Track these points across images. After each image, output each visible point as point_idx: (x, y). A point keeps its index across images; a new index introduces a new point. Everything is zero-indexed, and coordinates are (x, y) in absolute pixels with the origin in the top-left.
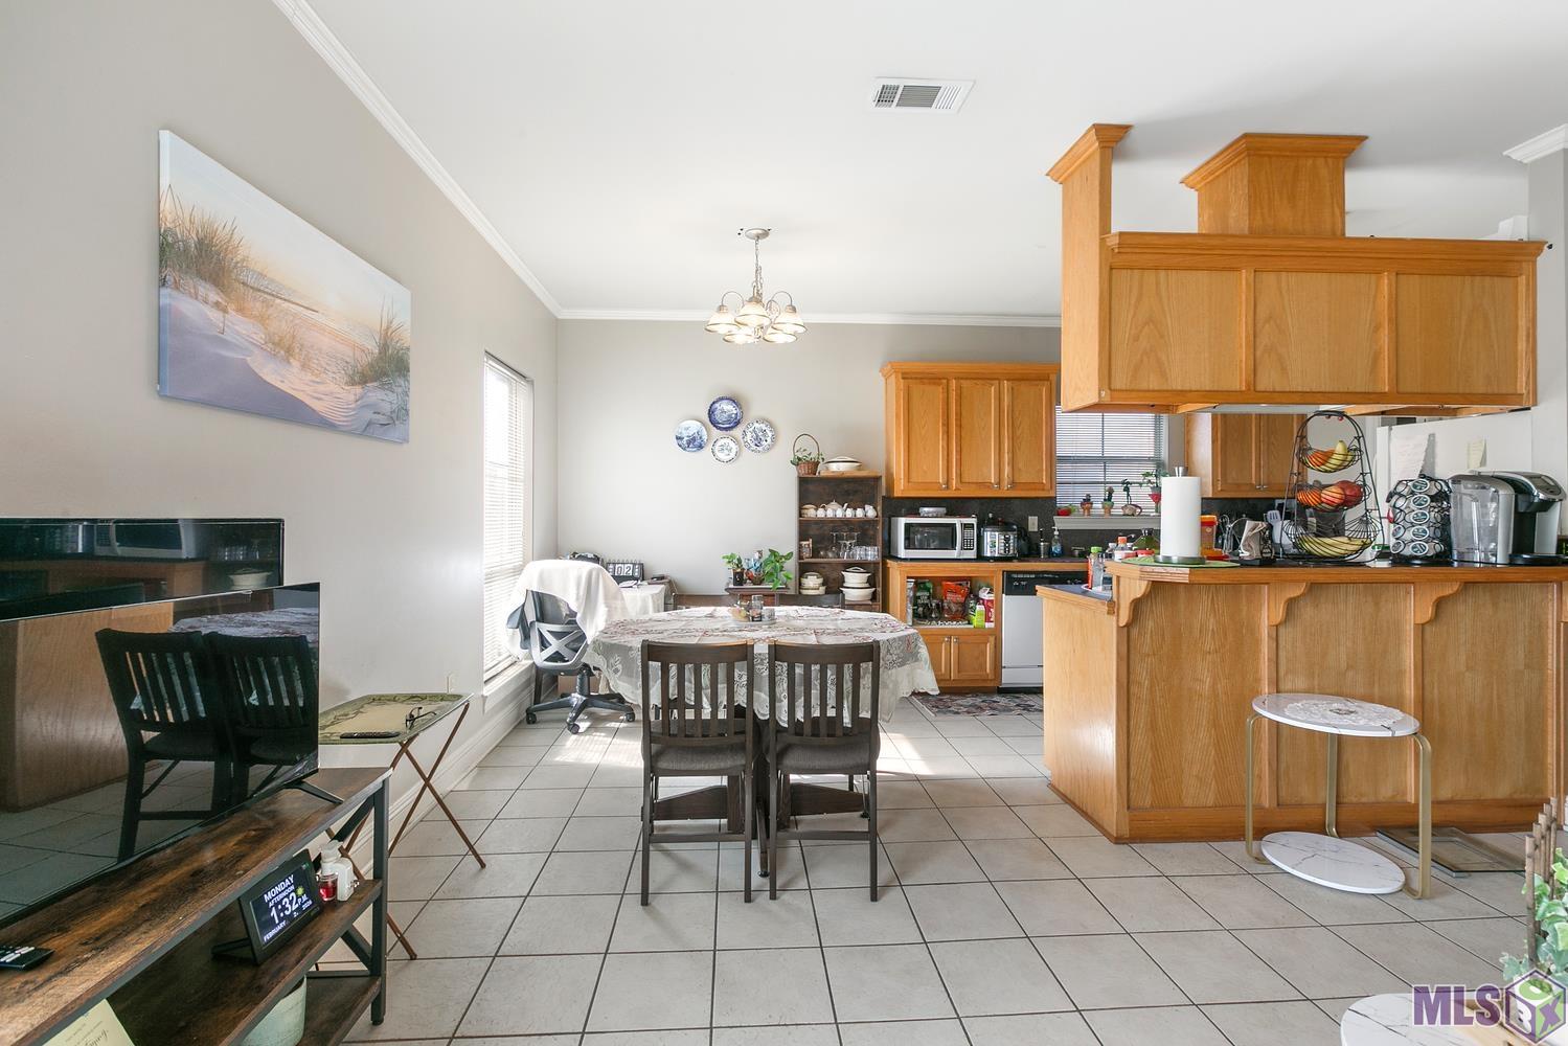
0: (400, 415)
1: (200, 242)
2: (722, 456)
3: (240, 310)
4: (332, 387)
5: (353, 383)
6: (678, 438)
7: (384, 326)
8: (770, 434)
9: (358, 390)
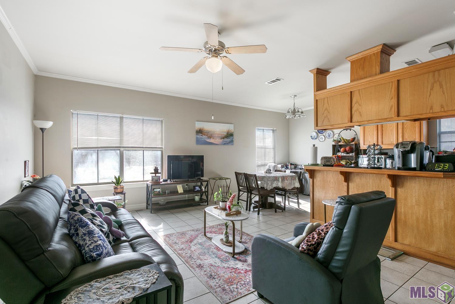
0: (232, 141)
1: (199, 130)
2: (321, 140)
3: (204, 135)
4: (218, 140)
5: (221, 139)
6: (311, 137)
7: (228, 130)
8: (332, 134)
9: (222, 140)
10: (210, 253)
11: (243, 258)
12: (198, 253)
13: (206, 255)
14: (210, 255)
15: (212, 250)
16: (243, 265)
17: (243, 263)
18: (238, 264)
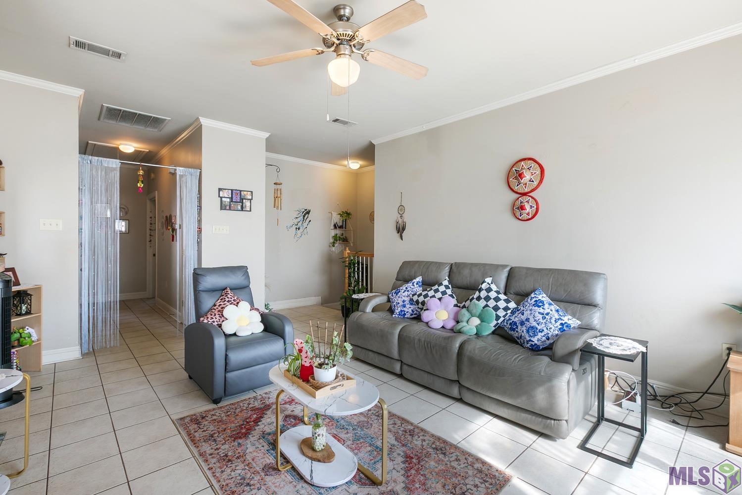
10: (351, 428)
11: (289, 422)
12: (374, 425)
13: (357, 423)
14: (350, 424)
15: (349, 435)
16: (294, 409)
17: (292, 413)
18: (300, 410)
